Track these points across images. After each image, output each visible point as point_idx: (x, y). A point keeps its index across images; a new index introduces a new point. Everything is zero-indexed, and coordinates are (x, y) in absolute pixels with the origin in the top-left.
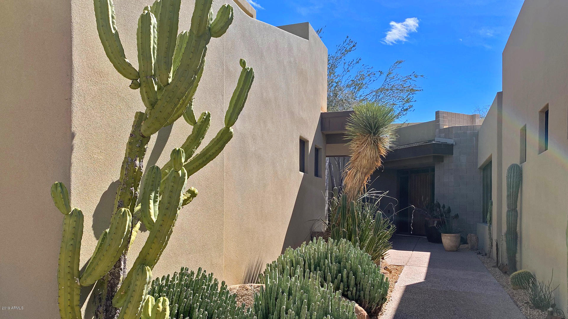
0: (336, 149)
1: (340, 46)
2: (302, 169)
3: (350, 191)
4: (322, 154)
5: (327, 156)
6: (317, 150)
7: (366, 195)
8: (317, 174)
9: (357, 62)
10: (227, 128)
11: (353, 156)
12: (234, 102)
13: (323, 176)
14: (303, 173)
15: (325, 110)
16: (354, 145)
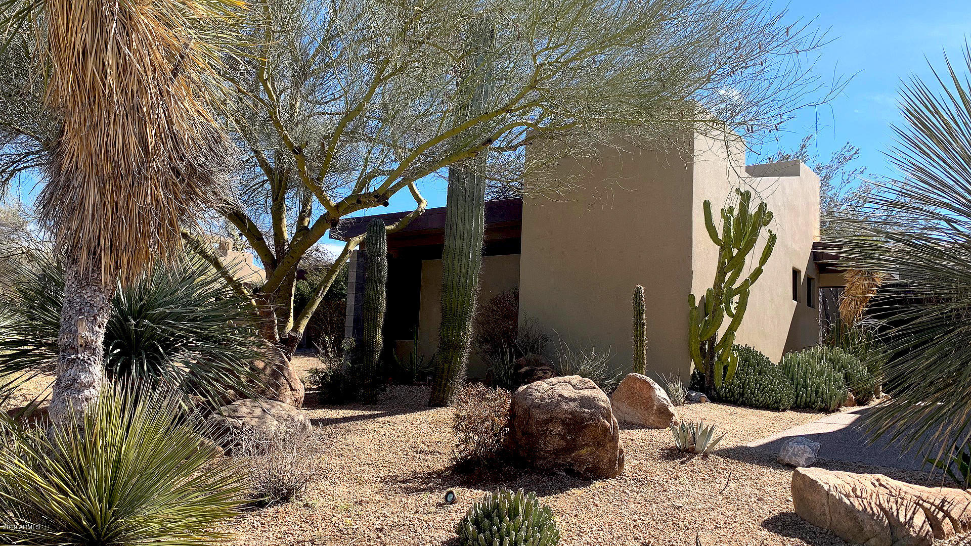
0: (828, 280)
1: (837, 153)
2: (795, 298)
3: (845, 318)
4: (815, 283)
5: (820, 288)
6: (809, 280)
7: (862, 322)
8: (810, 304)
9: (862, 172)
10: (760, 267)
11: (848, 285)
12: (765, 253)
13: (816, 307)
14: (796, 303)
15: (818, 240)
16: (847, 275)
